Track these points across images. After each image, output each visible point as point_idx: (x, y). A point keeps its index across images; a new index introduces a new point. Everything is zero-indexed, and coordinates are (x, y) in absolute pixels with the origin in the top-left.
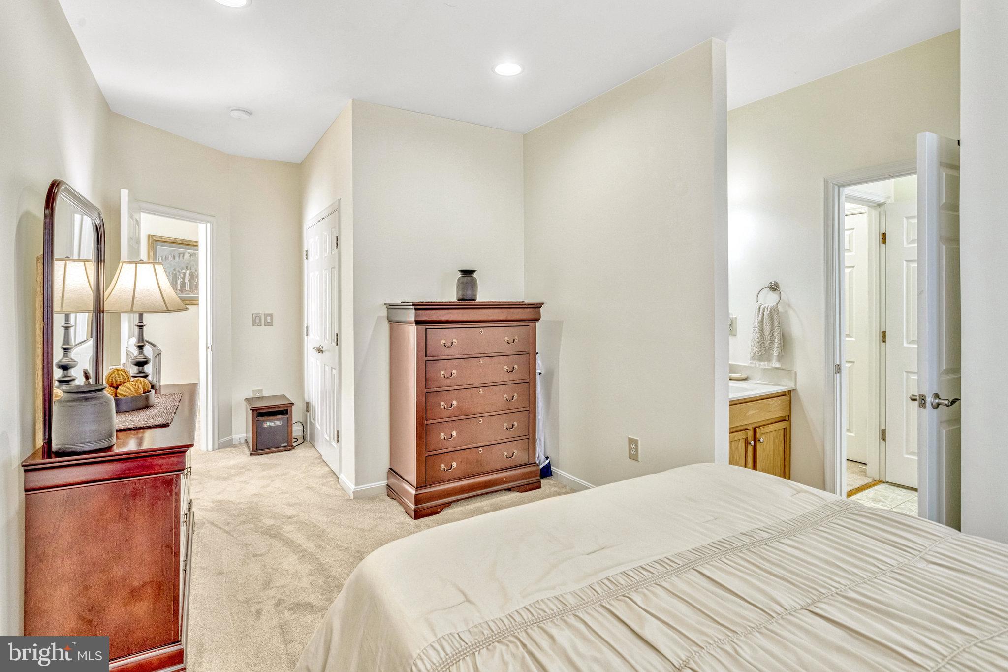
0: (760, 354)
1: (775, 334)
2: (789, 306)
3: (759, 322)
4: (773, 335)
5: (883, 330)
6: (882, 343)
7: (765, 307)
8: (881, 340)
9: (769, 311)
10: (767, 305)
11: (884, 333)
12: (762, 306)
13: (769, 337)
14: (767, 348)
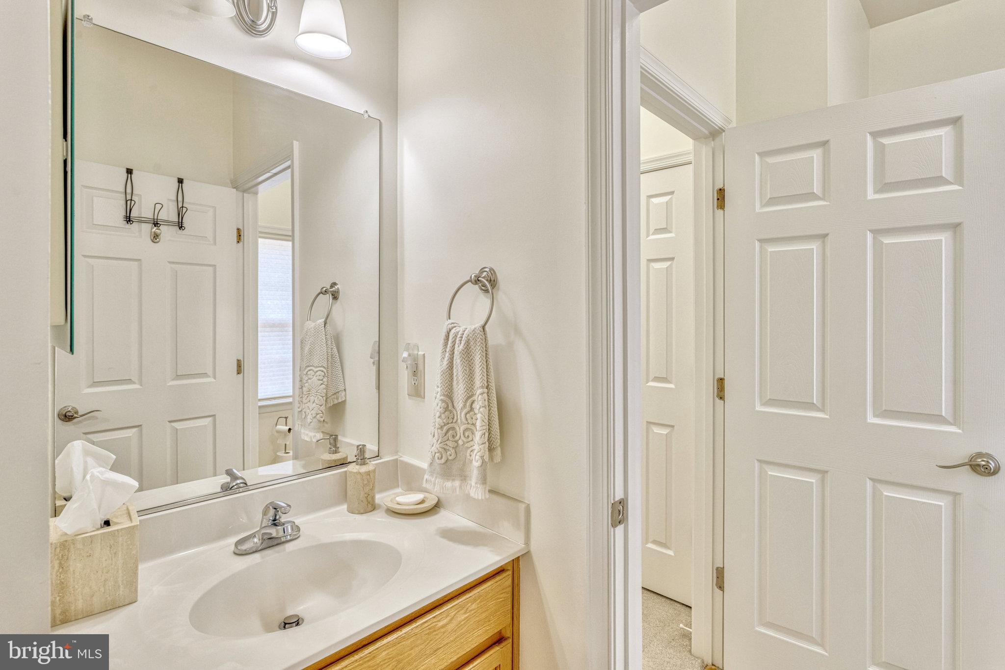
0: (443, 461)
1: (476, 406)
2: (517, 331)
3: (443, 373)
4: (472, 409)
5: (717, 376)
6: (717, 400)
7: (458, 333)
8: (716, 394)
9: (463, 342)
10: (461, 329)
11: (721, 380)
12: (453, 331)
13: (463, 414)
14: (460, 442)
